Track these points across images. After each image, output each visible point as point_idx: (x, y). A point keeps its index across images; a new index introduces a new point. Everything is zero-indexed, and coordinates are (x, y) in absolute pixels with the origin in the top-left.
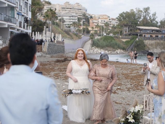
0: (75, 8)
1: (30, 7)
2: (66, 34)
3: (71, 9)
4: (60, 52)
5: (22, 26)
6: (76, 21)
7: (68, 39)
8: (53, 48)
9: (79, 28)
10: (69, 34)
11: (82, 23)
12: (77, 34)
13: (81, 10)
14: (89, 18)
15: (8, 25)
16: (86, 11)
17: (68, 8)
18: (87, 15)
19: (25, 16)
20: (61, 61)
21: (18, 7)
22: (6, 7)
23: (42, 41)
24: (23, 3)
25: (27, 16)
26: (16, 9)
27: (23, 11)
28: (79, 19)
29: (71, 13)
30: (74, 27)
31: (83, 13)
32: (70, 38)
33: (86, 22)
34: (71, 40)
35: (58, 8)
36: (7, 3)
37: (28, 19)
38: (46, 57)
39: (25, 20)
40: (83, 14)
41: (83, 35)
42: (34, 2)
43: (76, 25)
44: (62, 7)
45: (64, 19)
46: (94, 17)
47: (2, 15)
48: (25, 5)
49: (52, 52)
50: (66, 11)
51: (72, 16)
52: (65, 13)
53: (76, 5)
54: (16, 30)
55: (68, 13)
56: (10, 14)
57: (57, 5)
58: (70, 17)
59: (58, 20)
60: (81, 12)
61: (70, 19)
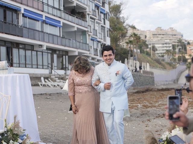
0: (168, 33)
1: (108, 32)
2: (157, 64)
3: (163, 35)
4: (148, 84)
6: (171, 48)
7: (159, 69)
8: (139, 79)
9: (174, 57)
10: (160, 63)
11: (177, 50)
12: (171, 64)
13: (175, 35)
14: (186, 44)
15: (79, 53)
16: (182, 36)
17: (160, 35)
18: (183, 41)
19: (101, 42)
20: (140, 92)
21: (92, 31)
22: (75, 31)
24: (99, 27)
25: (105, 43)
26: (88, 33)
27: (98, 36)
28: (174, 47)
29: (164, 39)
30: (168, 55)
31: (178, 39)
32: (162, 68)
33: (183, 49)
34: (163, 70)
35: (148, 35)
36: (76, 26)
40: (178, 40)
41: (178, 64)
42: (116, 27)
43: (169, 53)
44: (154, 33)
45: (156, 48)
46: (191, 43)
47: (70, 41)
48: (102, 30)
49: (137, 84)
50: (158, 38)
51: (166, 44)
52: (157, 40)
53: (170, 30)
54: (91, 59)
55: (161, 40)
56: (82, 40)
57: (147, 32)
58: (163, 44)
59: (149, 48)
60: (176, 38)
61: (163, 47)
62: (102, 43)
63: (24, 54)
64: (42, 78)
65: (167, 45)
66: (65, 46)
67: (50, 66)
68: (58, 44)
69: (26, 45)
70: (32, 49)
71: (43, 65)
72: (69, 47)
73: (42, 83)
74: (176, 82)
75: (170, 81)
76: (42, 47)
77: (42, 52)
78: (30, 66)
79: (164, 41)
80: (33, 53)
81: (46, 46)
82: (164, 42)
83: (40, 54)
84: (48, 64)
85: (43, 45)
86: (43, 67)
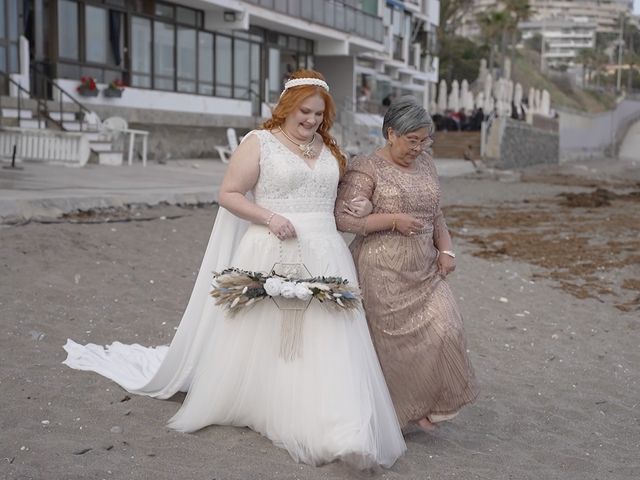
4: (543, 158)
5: (406, 55)
6: (590, 44)
7: (567, 109)
8: (521, 142)
9: (602, 72)
11: (610, 52)
13: (609, 3)
15: (353, 47)
16: (631, 5)
18: (632, 22)
19: (415, 15)
23: (478, 117)
25: (424, 18)
28: (601, 40)
29: (571, 15)
30: (585, 66)
31: (617, 16)
32: (575, 107)
33: (628, 47)
34: (577, 114)
37: (428, 28)
38: (502, 180)
39: (413, 33)
40: (615, 19)
43: (590, 60)
47: (326, 2)
50: (552, 11)
51: (576, 29)
52: (549, 16)
54: (383, 70)
55: (560, 18)
56: (361, 2)
58: (567, 30)
59: (523, 42)
60: (611, 12)
61: (566, 40)
62: (417, 19)
63: (171, 43)
64: (231, 133)
65: (581, 35)
66: (310, 21)
67: (256, 88)
68: (287, 14)
69: (179, 9)
70: (199, 24)
71: (233, 87)
72: (323, 25)
73: (230, 149)
74: (613, 153)
75: (595, 149)
76: (235, 19)
77: (233, 38)
78: (190, 87)
79: (572, 21)
80: (202, 41)
81: (252, 17)
82: (570, 25)
83: (223, 43)
84: (251, 82)
85: (239, 12)
86: (233, 92)
